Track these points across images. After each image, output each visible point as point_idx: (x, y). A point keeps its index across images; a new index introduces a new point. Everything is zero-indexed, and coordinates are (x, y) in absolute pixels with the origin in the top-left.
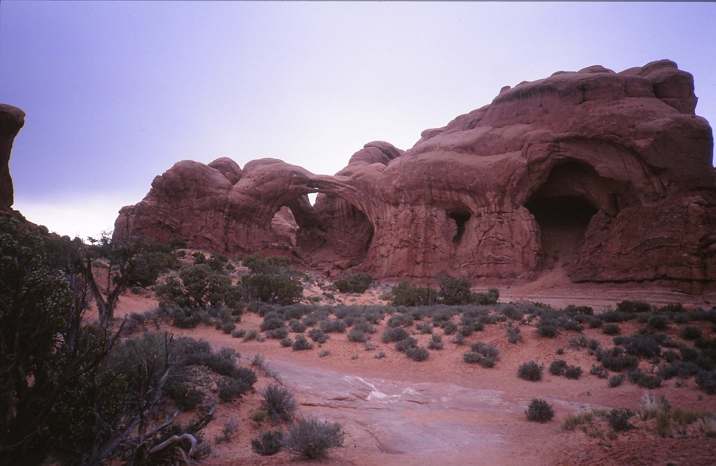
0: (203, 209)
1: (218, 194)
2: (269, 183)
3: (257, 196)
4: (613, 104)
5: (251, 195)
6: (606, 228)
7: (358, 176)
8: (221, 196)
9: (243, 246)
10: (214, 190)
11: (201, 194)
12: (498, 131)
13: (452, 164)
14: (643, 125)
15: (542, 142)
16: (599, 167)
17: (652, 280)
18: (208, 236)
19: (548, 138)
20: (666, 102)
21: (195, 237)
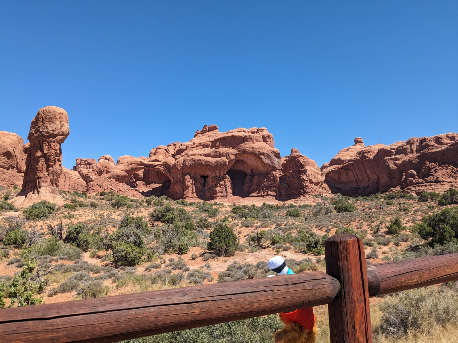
0: (110, 178)
1: (114, 172)
2: (130, 166)
3: (127, 171)
4: (253, 144)
5: (124, 171)
6: (251, 180)
7: (165, 162)
8: (115, 172)
9: (122, 190)
10: (112, 170)
11: (108, 172)
12: (217, 150)
13: (203, 160)
14: (261, 151)
15: (232, 154)
16: (248, 162)
17: (266, 196)
18: (111, 187)
19: (234, 153)
20: (266, 143)
21: (107, 188)
